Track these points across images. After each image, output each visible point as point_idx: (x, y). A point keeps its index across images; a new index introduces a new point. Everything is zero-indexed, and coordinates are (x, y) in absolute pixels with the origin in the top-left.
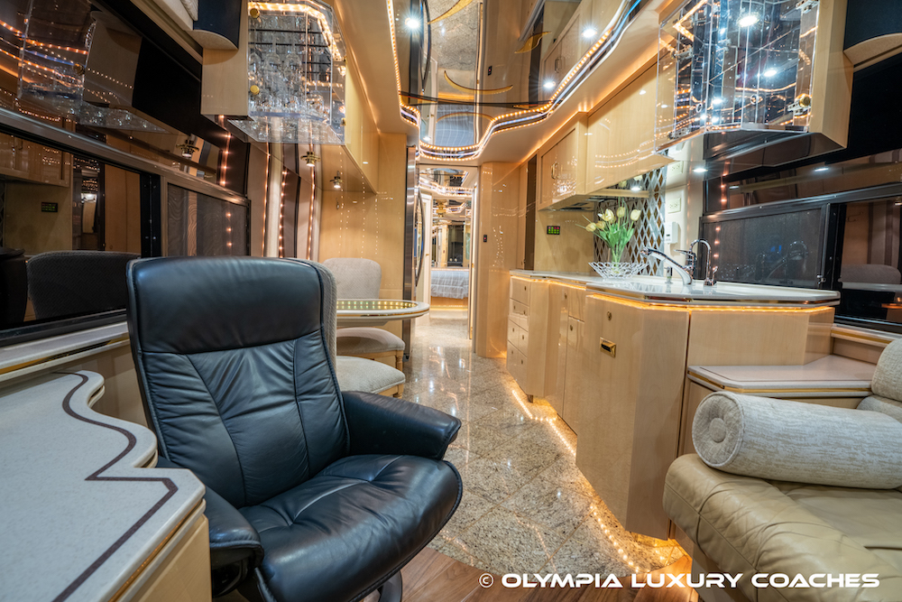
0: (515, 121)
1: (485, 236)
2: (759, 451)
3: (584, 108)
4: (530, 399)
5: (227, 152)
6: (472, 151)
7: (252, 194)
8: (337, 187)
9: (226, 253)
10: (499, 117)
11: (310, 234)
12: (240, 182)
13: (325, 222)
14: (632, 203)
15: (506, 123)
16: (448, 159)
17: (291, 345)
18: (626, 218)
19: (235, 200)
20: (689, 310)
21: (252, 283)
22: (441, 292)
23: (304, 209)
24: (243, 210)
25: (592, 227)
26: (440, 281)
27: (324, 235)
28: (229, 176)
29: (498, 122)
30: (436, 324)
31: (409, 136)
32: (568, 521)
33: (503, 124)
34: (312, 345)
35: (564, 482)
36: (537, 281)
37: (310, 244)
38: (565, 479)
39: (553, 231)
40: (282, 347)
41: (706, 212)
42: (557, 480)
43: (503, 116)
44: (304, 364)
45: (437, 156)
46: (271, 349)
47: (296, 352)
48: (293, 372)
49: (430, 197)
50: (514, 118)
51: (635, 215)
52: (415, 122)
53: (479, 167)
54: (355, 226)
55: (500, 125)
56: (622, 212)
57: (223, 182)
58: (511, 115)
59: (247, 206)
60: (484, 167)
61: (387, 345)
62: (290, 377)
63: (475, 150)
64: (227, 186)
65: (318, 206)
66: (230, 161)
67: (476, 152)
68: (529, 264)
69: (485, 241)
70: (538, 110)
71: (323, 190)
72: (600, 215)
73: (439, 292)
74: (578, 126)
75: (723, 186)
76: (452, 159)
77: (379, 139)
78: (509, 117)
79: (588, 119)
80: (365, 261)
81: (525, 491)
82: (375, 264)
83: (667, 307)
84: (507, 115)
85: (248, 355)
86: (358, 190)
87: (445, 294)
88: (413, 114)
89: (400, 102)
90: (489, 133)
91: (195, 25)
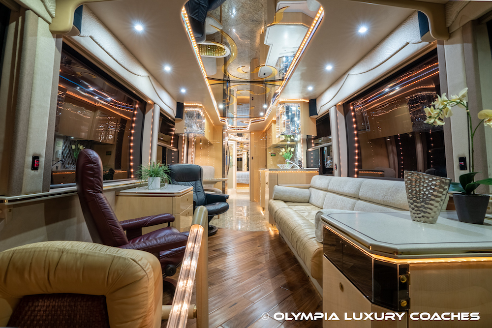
0: (257, 121)
1: (253, 157)
3: (274, 119)
5: (173, 137)
7: (179, 148)
8: (201, 144)
9: (172, 163)
12: (176, 145)
14: (292, 146)
15: (254, 121)
17: (195, 182)
18: (290, 151)
19: (175, 150)
21: (187, 169)
22: (242, 181)
23: (190, 150)
25: (281, 153)
26: (241, 177)
28: (173, 143)
29: (252, 120)
30: (238, 193)
31: (224, 126)
34: (199, 182)
39: (274, 155)
40: (193, 182)
41: (308, 148)
44: (197, 186)
45: (234, 129)
46: (191, 182)
47: (196, 183)
48: (195, 187)
49: (235, 142)
51: (293, 150)
52: (225, 122)
53: (250, 132)
54: (206, 155)
56: (289, 148)
57: (172, 145)
59: (178, 151)
60: (252, 132)
63: (247, 127)
65: (194, 149)
66: (174, 139)
68: (266, 166)
69: (252, 159)
71: (196, 144)
72: (281, 150)
74: (273, 124)
75: (312, 141)
77: (214, 127)
79: (275, 122)
80: (210, 166)
82: (213, 167)
84: (254, 119)
85: (187, 183)
86: (207, 144)
88: (224, 120)
89: (220, 118)
90: (250, 124)
91: (176, 117)
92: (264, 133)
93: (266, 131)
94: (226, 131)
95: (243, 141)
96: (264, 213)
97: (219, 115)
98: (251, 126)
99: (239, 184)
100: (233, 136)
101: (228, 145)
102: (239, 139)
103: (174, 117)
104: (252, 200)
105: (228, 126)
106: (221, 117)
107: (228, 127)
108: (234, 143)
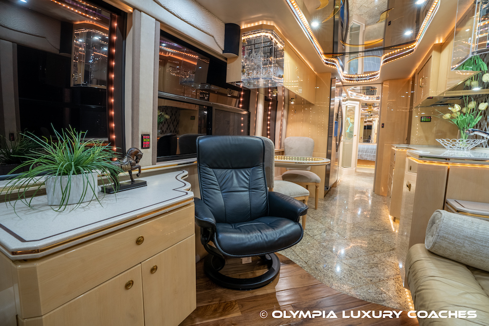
0: (396, 56)
1: (383, 124)
2: (450, 243)
3: (439, 41)
4: (394, 220)
5: (242, 93)
6: (374, 75)
7: (251, 110)
8: (292, 103)
9: (240, 134)
10: (386, 55)
11: (281, 125)
13: (289, 120)
15: (390, 57)
16: (361, 82)
19: (245, 113)
20: (450, 165)
22: (366, 157)
23: (279, 114)
24: (247, 117)
25: (448, 116)
26: (366, 151)
27: (289, 126)
28: (243, 103)
29: (386, 57)
30: (359, 175)
31: (334, 73)
32: (378, 277)
33: (388, 58)
35: (388, 261)
36: (400, 150)
37: (281, 130)
38: (389, 260)
40: (247, 170)
42: (384, 259)
43: (388, 54)
44: (254, 178)
45: (354, 80)
46: (242, 171)
48: (249, 181)
49: (358, 103)
50: (395, 54)
51: (482, 106)
52: (335, 66)
53: (382, 84)
55: (387, 59)
57: (241, 105)
58: (393, 52)
59: (249, 115)
60: (384, 83)
61: (311, 179)
62: (248, 182)
63: (377, 74)
64: (242, 108)
65: (285, 112)
66: (243, 96)
67: (377, 76)
68: (408, 141)
69: (383, 127)
70: (410, 47)
71: (289, 104)
72: (450, 108)
73: (365, 157)
74: (434, 54)
76: (363, 81)
77: (316, 77)
78: (392, 54)
79: (440, 48)
80: (306, 138)
81: (360, 259)
82: (311, 140)
83: (436, 164)
84: (391, 53)
85: (233, 171)
86: (301, 105)
87: (369, 159)
88: (333, 62)
89: (323, 58)
90: (382, 64)
91: (224, 52)
92: (409, 81)
93: (414, 77)
94: (340, 83)
95: (371, 100)
96: (395, 227)
97: (320, 50)
98: (383, 67)
99: (361, 161)
100: (355, 94)
101: (340, 105)
102: (366, 98)
103: (221, 52)
104: (376, 191)
105: (342, 74)
106: (325, 54)
107: (342, 78)
108: (357, 105)
